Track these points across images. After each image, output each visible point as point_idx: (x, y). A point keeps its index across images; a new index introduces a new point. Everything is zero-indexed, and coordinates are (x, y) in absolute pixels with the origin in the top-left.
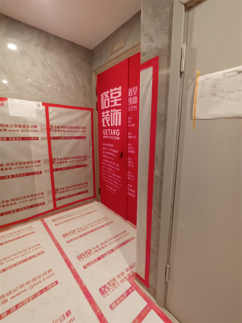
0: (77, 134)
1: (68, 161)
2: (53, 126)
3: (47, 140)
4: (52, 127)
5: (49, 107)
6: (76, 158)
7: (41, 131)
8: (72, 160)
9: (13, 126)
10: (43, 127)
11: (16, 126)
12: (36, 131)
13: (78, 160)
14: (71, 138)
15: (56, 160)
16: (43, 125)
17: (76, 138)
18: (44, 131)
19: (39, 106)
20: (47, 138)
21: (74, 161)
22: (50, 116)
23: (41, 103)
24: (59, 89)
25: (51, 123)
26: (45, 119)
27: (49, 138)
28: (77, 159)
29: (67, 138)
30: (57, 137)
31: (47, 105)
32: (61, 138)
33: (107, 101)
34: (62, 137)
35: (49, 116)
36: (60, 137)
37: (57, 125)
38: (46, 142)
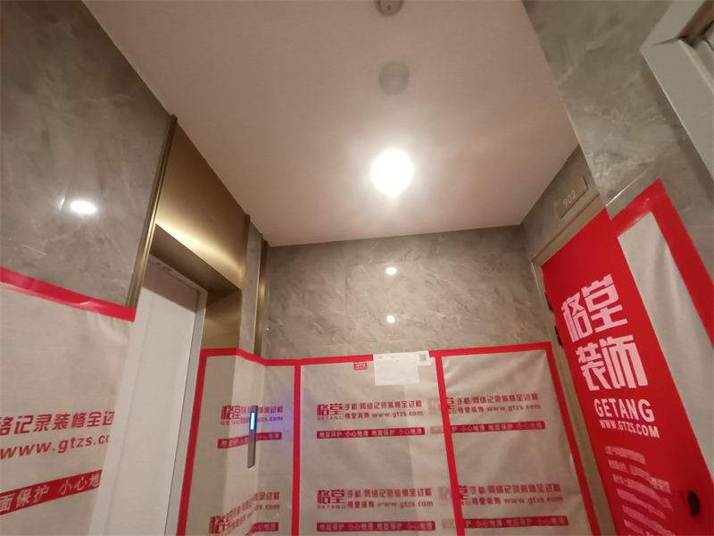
0: (518, 417)
1: (502, 496)
2: (455, 400)
3: (443, 435)
4: (453, 402)
5: (443, 358)
6: (524, 488)
7: (430, 413)
8: (513, 495)
9: (380, 406)
10: (433, 402)
11: (384, 405)
12: (421, 413)
13: (531, 497)
14: (501, 427)
15: (469, 491)
16: (433, 399)
17: (515, 426)
18: (435, 413)
19: (424, 358)
20: (442, 429)
21: (522, 501)
22: (447, 377)
23: (427, 353)
24: (459, 317)
25: (449, 391)
26: (436, 384)
27: (448, 430)
28: (529, 495)
29: (491, 427)
30: (466, 426)
31: (438, 355)
32: (476, 428)
33: (581, 320)
34: (478, 425)
35: (445, 377)
36: (472, 426)
37: (463, 396)
38: (441, 438)
